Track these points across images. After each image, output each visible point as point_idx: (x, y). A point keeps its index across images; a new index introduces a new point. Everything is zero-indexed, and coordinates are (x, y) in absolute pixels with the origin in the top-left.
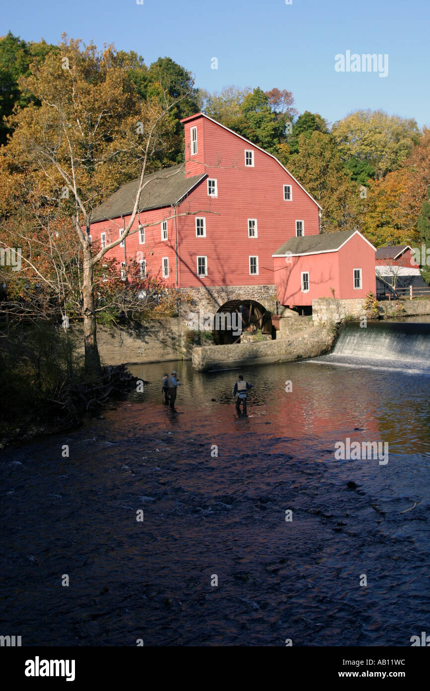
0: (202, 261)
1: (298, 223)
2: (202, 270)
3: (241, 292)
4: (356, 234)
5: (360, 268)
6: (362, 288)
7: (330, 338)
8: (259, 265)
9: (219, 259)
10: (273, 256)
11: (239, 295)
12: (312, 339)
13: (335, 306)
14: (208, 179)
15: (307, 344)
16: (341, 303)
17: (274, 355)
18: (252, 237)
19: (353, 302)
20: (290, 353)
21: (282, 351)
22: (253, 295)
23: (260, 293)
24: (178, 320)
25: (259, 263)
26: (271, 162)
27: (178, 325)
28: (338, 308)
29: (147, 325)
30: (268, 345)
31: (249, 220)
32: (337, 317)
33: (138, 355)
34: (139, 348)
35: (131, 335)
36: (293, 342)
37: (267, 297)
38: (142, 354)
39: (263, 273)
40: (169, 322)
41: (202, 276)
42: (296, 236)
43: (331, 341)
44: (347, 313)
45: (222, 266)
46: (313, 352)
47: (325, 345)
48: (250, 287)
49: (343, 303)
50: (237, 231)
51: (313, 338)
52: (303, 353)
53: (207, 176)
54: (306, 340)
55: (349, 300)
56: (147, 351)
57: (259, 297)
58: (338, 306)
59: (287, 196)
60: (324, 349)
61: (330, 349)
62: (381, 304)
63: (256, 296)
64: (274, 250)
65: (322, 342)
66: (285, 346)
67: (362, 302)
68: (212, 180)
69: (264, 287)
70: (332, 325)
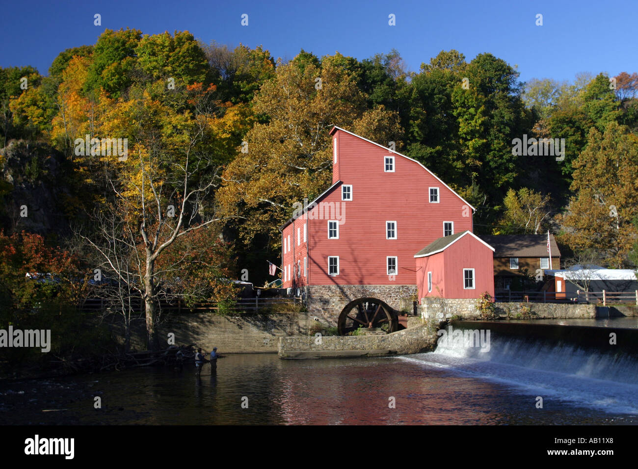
0: (334, 261)
1: (446, 224)
2: (333, 269)
3: (376, 291)
4: (468, 233)
5: (473, 268)
6: (474, 288)
7: (431, 336)
8: (398, 266)
9: (355, 261)
10: (415, 256)
11: (374, 293)
12: (410, 337)
13: (439, 305)
14: (342, 186)
15: (404, 341)
16: (446, 302)
17: (364, 348)
18: (391, 238)
19: (463, 302)
20: (384, 349)
21: (374, 346)
22: (390, 294)
23: (398, 292)
24: (306, 315)
25: (398, 264)
26: (414, 166)
27: (306, 319)
28: (443, 307)
29: (275, 318)
30: (358, 339)
31: (387, 222)
32: (442, 316)
33: (263, 344)
34: (265, 338)
35: (258, 327)
36: (388, 338)
37: (407, 296)
38: (267, 344)
39: (403, 273)
40: (297, 316)
41: (334, 275)
42: (444, 236)
43: (433, 340)
44: (455, 312)
45: (360, 269)
46: (410, 349)
47: (426, 343)
48: (387, 286)
49: (450, 302)
50: (373, 233)
51: (411, 335)
52: (398, 349)
53: (341, 183)
54: (403, 336)
55: (457, 300)
56: (272, 342)
57: (397, 296)
58: (443, 305)
59: (434, 198)
60: (424, 347)
61: (432, 347)
62: (500, 305)
63: (393, 296)
64: (416, 251)
65: (422, 340)
66: (377, 341)
67: (475, 302)
68: (347, 186)
69: (402, 287)
70: (434, 324)
